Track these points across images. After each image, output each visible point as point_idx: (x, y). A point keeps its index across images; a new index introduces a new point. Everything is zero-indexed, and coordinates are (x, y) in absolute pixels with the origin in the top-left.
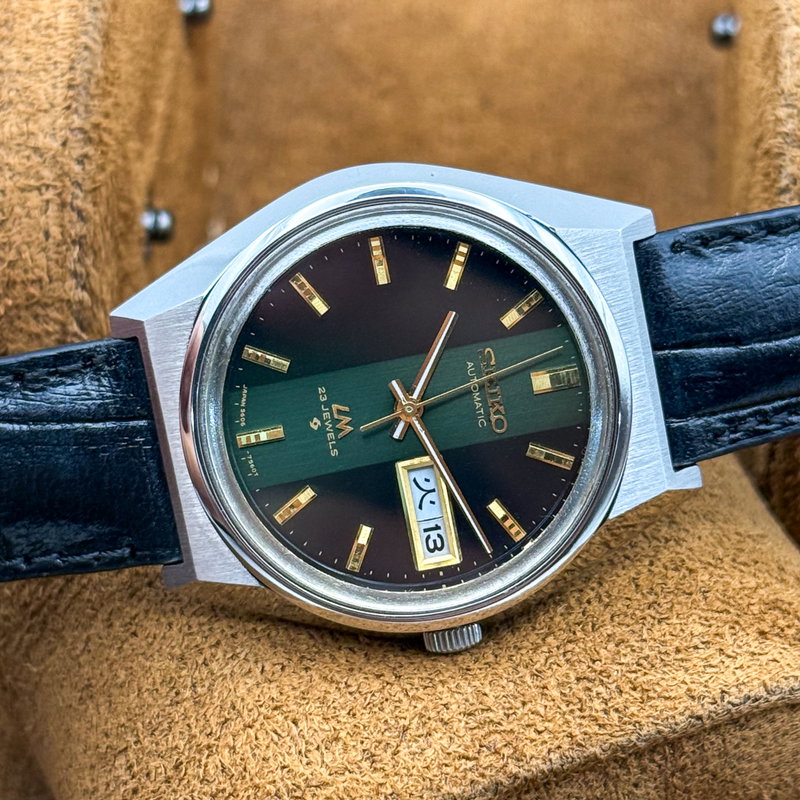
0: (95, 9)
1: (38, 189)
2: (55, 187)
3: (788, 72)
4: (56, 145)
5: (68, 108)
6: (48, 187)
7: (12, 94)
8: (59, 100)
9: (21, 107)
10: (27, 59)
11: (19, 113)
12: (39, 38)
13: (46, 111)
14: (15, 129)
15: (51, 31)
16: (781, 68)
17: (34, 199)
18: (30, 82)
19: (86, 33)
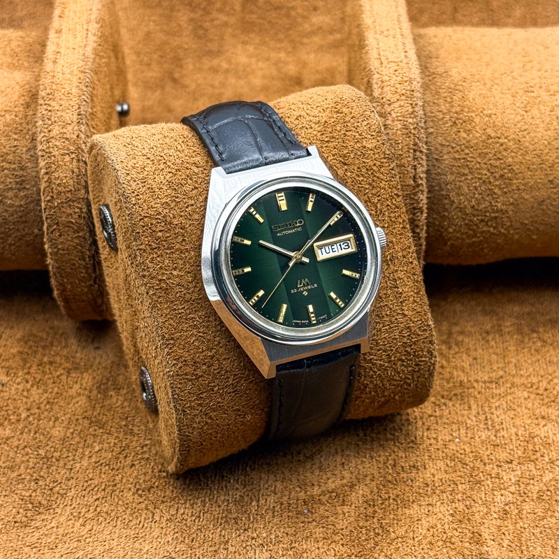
0: (87, 86)
1: (68, 154)
2: (75, 153)
3: (376, 90)
4: (75, 137)
5: (79, 122)
6: (72, 153)
7: (56, 119)
8: (75, 119)
9: (60, 123)
10: (61, 105)
11: (59, 126)
12: (65, 98)
13: (70, 124)
14: (58, 132)
15: (69, 95)
16: (373, 88)
17: (67, 158)
18: (63, 114)
19: (84, 95)
